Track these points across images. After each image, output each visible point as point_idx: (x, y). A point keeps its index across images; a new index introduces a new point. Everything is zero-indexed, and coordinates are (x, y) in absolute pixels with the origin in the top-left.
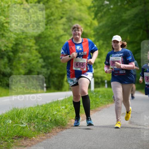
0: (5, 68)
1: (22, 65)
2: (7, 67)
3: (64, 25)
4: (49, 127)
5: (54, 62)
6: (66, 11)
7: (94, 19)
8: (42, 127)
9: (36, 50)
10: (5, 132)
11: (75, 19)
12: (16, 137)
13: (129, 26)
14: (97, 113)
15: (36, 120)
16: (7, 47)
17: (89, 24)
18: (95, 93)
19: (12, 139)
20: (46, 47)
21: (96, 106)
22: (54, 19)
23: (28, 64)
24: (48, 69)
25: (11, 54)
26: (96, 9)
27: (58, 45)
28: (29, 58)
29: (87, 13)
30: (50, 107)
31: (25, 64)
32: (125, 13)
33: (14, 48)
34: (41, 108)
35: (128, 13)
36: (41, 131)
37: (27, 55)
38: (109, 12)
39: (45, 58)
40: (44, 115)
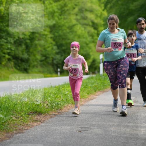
0: (23, 54)
1: (38, 52)
2: (24, 53)
3: (77, 15)
4: (61, 105)
5: (67, 49)
6: (78, 3)
7: (103, 10)
8: (54, 105)
9: (51, 38)
10: (21, 108)
11: (86, 10)
12: (31, 112)
14: (105, 93)
15: (50, 98)
16: (25, 35)
17: (99, 15)
18: (103, 77)
19: (27, 114)
20: (60, 36)
21: (104, 87)
22: (68, 10)
23: (44, 51)
24: (62, 56)
25: (28, 41)
27: (71, 33)
28: (44, 46)
29: (97, 4)
30: (62, 88)
31: (41, 51)
32: (132, 4)
33: (31, 36)
34: (54, 89)
35: (135, 4)
36: (54, 108)
37: (42, 42)
39: (59, 46)
40: (57, 94)
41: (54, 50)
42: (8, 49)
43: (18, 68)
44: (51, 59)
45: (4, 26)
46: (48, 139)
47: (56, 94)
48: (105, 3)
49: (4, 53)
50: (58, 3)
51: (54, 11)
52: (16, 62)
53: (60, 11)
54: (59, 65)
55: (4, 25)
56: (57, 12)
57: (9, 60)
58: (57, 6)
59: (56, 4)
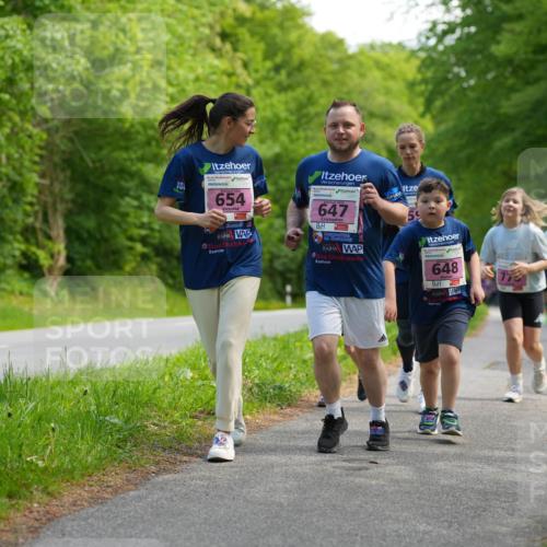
4: (290, 391)
6: (348, 93)
7: (423, 115)
8: (271, 390)
10: (174, 399)
12: (202, 412)
13: (517, 134)
15: (257, 372)
19: (191, 417)
22: (317, 115)
26: (430, 87)
29: (405, 99)
30: (297, 341)
32: (508, 99)
34: (272, 344)
35: (517, 98)
38: (465, 95)
40: (279, 360)
41: (277, 230)
42: (142, 226)
43: (170, 281)
44: (267, 256)
45: (132, 160)
46: (249, 492)
47: (276, 359)
48: (427, 94)
49: (131, 239)
50: (290, 95)
51: (276, 116)
52: (165, 265)
53: (293, 118)
54: (289, 275)
55: (133, 156)
56: (287, 120)
57: (144, 257)
58: (286, 103)
59: (283, 97)
